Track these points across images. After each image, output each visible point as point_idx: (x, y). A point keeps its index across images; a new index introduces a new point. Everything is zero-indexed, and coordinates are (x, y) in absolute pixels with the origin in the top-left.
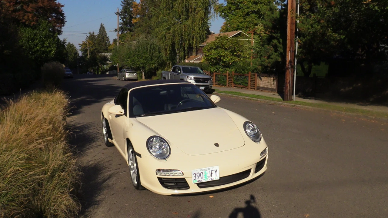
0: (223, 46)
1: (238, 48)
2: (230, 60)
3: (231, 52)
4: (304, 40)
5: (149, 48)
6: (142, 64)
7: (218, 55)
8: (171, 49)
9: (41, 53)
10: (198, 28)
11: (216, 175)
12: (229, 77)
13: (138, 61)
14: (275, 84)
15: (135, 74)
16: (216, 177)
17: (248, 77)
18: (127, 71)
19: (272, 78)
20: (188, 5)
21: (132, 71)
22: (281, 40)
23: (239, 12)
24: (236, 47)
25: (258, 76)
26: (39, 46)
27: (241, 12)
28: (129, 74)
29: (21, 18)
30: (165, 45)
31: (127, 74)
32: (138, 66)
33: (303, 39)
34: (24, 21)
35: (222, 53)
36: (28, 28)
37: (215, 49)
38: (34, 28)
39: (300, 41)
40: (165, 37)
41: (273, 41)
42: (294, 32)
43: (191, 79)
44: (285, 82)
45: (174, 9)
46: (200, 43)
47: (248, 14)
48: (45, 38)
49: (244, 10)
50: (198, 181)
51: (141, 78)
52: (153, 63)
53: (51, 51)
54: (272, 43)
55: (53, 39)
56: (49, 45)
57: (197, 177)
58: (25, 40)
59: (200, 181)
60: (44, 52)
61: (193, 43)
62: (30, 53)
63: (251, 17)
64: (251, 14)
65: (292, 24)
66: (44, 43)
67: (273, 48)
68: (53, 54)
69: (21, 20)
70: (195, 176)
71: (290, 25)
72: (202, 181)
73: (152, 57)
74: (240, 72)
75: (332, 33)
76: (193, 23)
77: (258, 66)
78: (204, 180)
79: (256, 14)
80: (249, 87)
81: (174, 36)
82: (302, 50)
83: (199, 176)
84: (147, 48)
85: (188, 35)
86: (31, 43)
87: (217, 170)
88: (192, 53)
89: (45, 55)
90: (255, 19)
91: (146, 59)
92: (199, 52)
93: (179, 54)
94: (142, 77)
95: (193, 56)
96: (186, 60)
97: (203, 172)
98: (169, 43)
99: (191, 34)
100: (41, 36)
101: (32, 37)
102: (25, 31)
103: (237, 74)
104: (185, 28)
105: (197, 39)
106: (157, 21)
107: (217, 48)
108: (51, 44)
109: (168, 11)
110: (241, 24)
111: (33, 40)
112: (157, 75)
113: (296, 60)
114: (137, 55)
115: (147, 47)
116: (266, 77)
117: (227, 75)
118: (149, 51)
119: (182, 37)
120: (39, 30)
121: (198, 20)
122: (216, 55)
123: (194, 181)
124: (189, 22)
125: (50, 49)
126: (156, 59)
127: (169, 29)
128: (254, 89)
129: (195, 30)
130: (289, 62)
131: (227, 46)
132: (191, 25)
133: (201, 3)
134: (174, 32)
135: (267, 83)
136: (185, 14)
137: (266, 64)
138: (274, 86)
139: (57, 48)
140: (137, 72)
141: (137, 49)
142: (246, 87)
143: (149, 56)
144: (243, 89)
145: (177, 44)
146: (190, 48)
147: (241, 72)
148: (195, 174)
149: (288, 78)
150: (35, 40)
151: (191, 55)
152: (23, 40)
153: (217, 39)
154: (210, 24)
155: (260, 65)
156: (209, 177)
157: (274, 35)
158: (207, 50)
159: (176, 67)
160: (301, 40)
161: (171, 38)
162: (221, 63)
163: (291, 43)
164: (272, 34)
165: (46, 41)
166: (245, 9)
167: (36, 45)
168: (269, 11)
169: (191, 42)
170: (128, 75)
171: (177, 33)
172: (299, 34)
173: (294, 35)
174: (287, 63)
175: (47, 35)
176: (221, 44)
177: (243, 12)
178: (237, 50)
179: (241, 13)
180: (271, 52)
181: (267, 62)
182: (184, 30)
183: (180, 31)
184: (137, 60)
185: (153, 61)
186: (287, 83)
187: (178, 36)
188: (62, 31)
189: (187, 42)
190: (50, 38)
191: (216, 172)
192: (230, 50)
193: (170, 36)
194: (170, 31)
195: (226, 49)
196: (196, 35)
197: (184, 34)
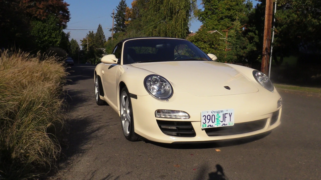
0: (203, 39)
1: (215, 42)
2: (208, 52)
3: (209, 44)
4: (280, 30)
9: (48, 42)
10: (180, 27)
11: (230, 121)
16: (230, 123)
20: (173, 8)
22: (257, 32)
23: (214, 16)
24: (214, 41)
26: (47, 37)
27: (216, 16)
29: (34, 13)
33: (280, 28)
34: (36, 15)
35: (201, 45)
36: (39, 21)
37: (196, 42)
38: (44, 21)
39: (276, 30)
40: (152, 34)
41: (249, 33)
42: (271, 22)
44: (261, 67)
45: (160, 11)
47: (222, 19)
48: (52, 30)
49: (218, 15)
50: (208, 126)
53: (57, 41)
54: (247, 35)
55: (59, 32)
56: (56, 36)
57: (207, 121)
58: (36, 31)
59: (210, 126)
60: (51, 42)
62: (40, 42)
63: (225, 21)
64: (225, 18)
65: (269, 14)
66: (51, 34)
67: (248, 40)
68: (58, 44)
69: (33, 14)
70: (205, 119)
71: (268, 16)
72: (212, 126)
75: (312, 19)
76: (176, 23)
77: (234, 56)
78: (215, 125)
79: (229, 19)
81: (159, 33)
82: (278, 39)
83: (210, 119)
85: (172, 33)
86: (40, 34)
87: (231, 113)
89: (52, 44)
90: (228, 23)
97: (216, 114)
99: (174, 32)
100: (49, 29)
101: (42, 29)
102: (36, 24)
104: (169, 28)
106: (146, 20)
107: (197, 41)
108: (57, 36)
109: (156, 13)
110: (216, 26)
111: (42, 31)
113: (272, 48)
120: (48, 23)
121: (180, 20)
123: (203, 125)
124: (173, 22)
125: (56, 39)
126: (144, 51)
127: (155, 27)
129: (177, 29)
130: (265, 49)
131: (205, 40)
132: (174, 25)
133: (183, 6)
134: (160, 30)
136: (169, 15)
137: (241, 54)
139: (62, 40)
148: (205, 117)
149: (264, 63)
150: (44, 32)
152: (34, 31)
153: (198, 33)
154: (190, 24)
155: (236, 55)
156: (221, 122)
157: (250, 28)
161: (157, 35)
163: (268, 32)
164: (248, 27)
165: (53, 32)
166: (220, 14)
167: (45, 36)
168: (246, 7)
171: (162, 31)
172: (276, 24)
173: (271, 25)
174: (264, 50)
175: (54, 28)
176: (201, 37)
177: (218, 16)
178: (214, 43)
179: (216, 18)
180: (246, 43)
181: (242, 53)
182: (168, 29)
183: (165, 29)
186: (262, 68)
187: (163, 33)
188: (67, 26)
190: (57, 31)
191: (230, 116)
192: (208, 43)
193: (156, 33)
194: (156, 29)
195: (205, 42)
196: (178, 33)
197: (168, 32)
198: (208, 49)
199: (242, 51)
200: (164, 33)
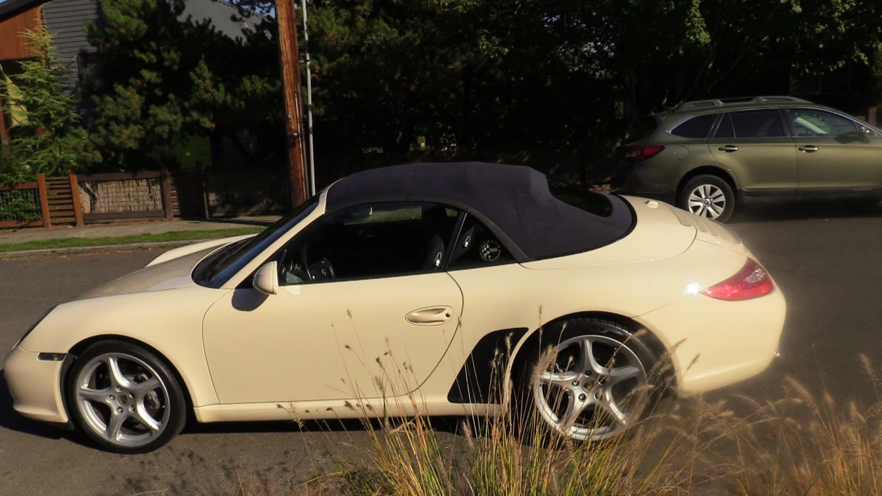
14: (159, 197)
17: (36, 192)
19: (144, 183)
25: (80, 182)
39: (316, 67)
77: (88, 152)
80: (49, 221)
113: (310, 116)
116: (118, 181)
128: (74, 224)
135: (124, 199)
138: (155, 205)
142: (33, 224)
144: (19, 231)
149: (299, 166)
163: (295, 72)
173: (297, 51)
174: (293, 125)
199: (123, 130)
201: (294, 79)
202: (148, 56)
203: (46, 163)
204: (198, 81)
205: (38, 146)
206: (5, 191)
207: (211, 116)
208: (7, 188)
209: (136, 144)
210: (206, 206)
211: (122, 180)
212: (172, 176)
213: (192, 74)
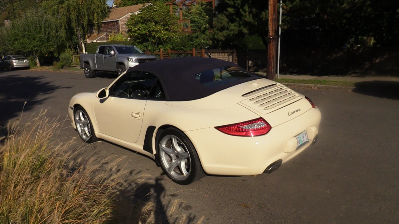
2: (164, 36)
3: (163, 25)
5: (43, 26)
6: (34, 46)
7: (148, 30)
8: (67, 28)
12: (164, 56)
13: (29, 44)
14: (231, 61)
15: (26, 61)
17: (192, 54)
18: (14, 57)
19: (226, 54)
21: (20, 57)
25: (205, 52)
28: (17, 61)
30: (58, 22)
31: (14, 61)
32: (30, 50)
35: (152, 27)
37: (142, 23)
40: (58, 13)
43: (132, 61)
46: (102, 19)
51: (34, 65)
52: (50, 46)
61: (94, 19)
67: (227, 18)
73: (48, 37)
74: (180, 49)
77: (207, 40)
81: (68, 11)
84: (41, 27)
85: (87, 10)
88: (93, 30)
91: (41, 40)
92: (101, 29)
93: (79, 32)
94: (36, 64)
95: (94, 35)
96: (88, 39)
98: (64, 20)
99: (90, 8)
103: (176, 52)
105: (98, 14)
107: (144, 22)
112: (61, 60)
113: (280, 30)
114: (27, 36)
115: (39, 25)
116: (218, 53)
117: (161, 54)
118: (43, 30)
119: (80, 11)
122: (146, 30)
126: (54, 39)
129: (94, 3)
131: (157, 19)
134: (69, 6)
137: (220, 38)
140: (27, 58)
141: (27, 29)
143: (44, 37)
145: (74, 21)
146: (91, 25)
147: (182, 49)
149: (272, 52)
151: (92, 34)
155: (210, 40)
158: (132, 25)
159: (105, 47)
160: (286, 6)
161: (66, 14)
162: (151, 39)
169: (91, 18)
170: (15, 63)
171: (73, 7)
174: (270, 33)
176: (150, 16)
178: (169, 24)
180: (225, 23)
181: (221, 36)
182: (81, 4)
183: (77, 5)
184: (28, 42)
185: (51, 43)
187: (74, 10)
189: (87, 18)
192: (161, 24)
193: (64, 11)
194: (63, 5)
195: (156, 23)
196: (97, 9)
197: (81, 9)
198: (163, 32)
199: (219, 33)
200: (76, 10)
201: (273, 12)
202: (231, 2)
203: (197, 44)
204: (243, 13)
205: (195, 37)
206: (183, 54)
207: (248, 28)
208: (183, 52)
209: (224, 38)
210: (247, 66)
211: (219, 53)
212: (236, 52)
213: (241, 10)
